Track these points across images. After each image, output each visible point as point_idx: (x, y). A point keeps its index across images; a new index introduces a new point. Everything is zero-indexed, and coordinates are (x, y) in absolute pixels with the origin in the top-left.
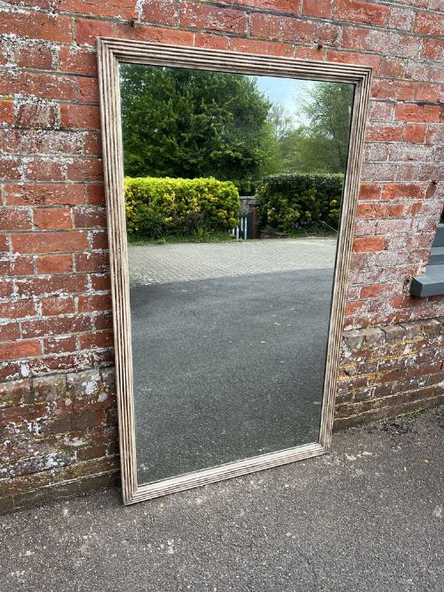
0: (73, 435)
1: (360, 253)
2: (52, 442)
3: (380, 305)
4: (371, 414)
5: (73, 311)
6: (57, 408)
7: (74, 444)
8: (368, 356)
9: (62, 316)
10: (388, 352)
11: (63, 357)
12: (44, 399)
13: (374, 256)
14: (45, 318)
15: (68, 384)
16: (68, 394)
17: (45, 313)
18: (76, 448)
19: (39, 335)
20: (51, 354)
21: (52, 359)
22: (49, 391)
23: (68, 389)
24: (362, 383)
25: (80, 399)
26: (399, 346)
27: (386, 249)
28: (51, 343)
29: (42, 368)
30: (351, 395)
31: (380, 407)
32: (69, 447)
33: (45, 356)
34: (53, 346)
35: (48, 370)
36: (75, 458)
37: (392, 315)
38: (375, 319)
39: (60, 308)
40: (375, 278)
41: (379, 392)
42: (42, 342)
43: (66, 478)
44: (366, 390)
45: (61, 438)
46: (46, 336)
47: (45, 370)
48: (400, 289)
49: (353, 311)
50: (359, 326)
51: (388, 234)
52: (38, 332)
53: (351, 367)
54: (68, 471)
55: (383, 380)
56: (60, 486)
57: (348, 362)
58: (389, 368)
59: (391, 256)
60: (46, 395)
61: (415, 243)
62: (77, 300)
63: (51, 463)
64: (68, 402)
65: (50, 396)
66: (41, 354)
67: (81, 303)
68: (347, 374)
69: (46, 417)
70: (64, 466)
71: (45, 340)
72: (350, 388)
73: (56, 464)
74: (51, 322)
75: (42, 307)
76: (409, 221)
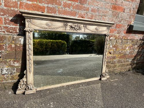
0: (15, 61)
1: (117, 11)
2: (5, 63)
3: (121, 32)
4: (116, 69)
5: (17, 8)
6: (9, 48)
7: (15, 65)
8: (117, 48)
9: (12, 9)
10: (122, 48)
11: (12, 28)
12: (3, 43)
13: (120, 14)
14: (5, 8)
15: (13, 38)
16: (13, 42)
17: (5, 6)
18: (16, 67)
19: (2, 15)
20: (7, 25)
21: (7, 27)
22: (5, 39)
23: (13, 40)
24: (114, 58)
25: (18, 45)
26: (125, 46)
27: (124, 12)
28: (7, 20)
29: (3, 30)
30: (111, 61)
31: (118, 67)
32: (13, 66)
33: (4, 25)
34: (8, 21)
35: (6, 32)
36: (15, 71)
37: (123, 36)
38: (119, 36)
39: (12, 5)
40: (120, 22)
41: (119, 62)
42: (3, 19)
43: (11, 79)
44: (115, 60)
45: (9, 61)
46: (5, 16)
47: (4, 32)
48: (126, 27)
49: (113, 32)
50: (114, 38)
51: (125, 7)
52: (2, 13)
53: (112, 51)
54: (12, 76)
55: (120, 58)
56: (8, 83)
57: (111, 49)
58: (122, 53)
59: (125, 15)
60: (3, 41)
61: (132, 12)
62: (19, 3)
63: (5, 72)
64: (13, 46)
65: (5, 41)
66: (3, 24)
67: (21, 5)
68: (110, 53)
69: (3, 51)
70: (10, 74)
71: (5, 18)
72: (111, 59)
73: (7, 72)
74: (8, 10)
75: (4, 3)
76: (131, 4)
